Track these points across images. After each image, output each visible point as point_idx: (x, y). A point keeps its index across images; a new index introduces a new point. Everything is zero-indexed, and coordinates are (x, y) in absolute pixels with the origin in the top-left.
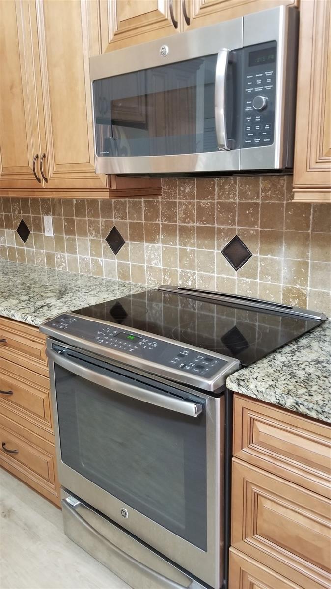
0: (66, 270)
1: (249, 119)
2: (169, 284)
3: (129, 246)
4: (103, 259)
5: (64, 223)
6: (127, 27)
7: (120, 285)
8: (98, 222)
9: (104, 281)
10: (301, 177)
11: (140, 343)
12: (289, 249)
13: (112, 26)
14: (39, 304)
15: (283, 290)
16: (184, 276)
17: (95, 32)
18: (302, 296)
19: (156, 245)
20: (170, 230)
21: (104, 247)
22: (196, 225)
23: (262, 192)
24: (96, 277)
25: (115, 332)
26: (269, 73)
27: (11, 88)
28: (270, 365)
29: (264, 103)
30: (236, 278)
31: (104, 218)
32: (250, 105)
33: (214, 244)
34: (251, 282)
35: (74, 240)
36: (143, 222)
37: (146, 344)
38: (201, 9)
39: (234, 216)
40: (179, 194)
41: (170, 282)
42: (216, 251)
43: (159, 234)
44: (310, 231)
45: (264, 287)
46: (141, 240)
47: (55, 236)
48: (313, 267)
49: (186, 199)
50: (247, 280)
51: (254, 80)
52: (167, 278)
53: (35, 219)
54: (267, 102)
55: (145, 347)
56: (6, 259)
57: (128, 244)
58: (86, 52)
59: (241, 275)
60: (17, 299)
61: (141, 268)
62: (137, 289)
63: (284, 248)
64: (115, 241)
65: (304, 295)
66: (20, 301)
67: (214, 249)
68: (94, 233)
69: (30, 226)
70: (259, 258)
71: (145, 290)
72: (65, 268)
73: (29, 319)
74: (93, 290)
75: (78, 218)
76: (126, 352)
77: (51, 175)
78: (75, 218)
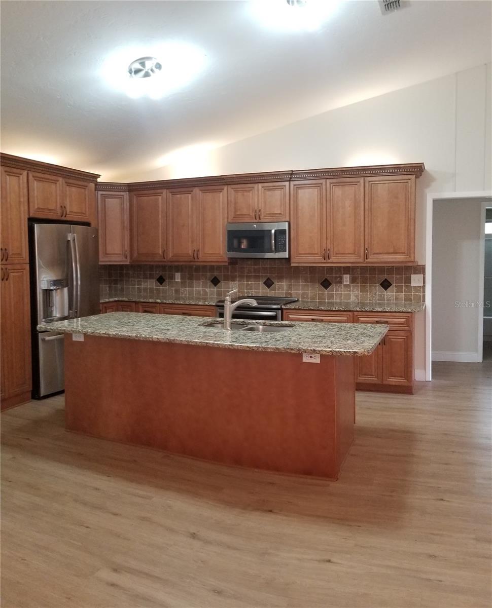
3: (223, 283)
4: (208, 289)
5: (187, 275)
6: (238, 216)
8: (206, 275)
10: (292, 260)
12: (286, 280)
13: (233, 215)
15: (285, 293)
16: (248, 292)
17: (226, 215)
18: (291, 294)
19: (235, 282)
20: (242, 277)
21: (209, 284)
22: (253, 274)
23: (288, 262)
26: (284, 236)
29: (284, 243)
33: (260, 280)
35: (193, 282)
36: (230, 274)
39: (268, 271)
40: (246, 263)
41: (241, 295)
42: (261, 283)
43: (236, 278)
44: (292, 275)
45: (279, 293)
46: (228, 281)
47: (181, 281)
48: (293, 285)
49: (249, 266)
50: (273, 291)
51: (281, 237)
53: (169, 274)
56: (147, 293)
58: (221, 222)
59: (270, 290)
61: (228, 291)
63: (284, 280)
64: (215, 281)
68: (204, 279)
69: (166, 277)
70: (277, 284)
72: (186, 294)
75: (196, 273)
78: (194, 273)
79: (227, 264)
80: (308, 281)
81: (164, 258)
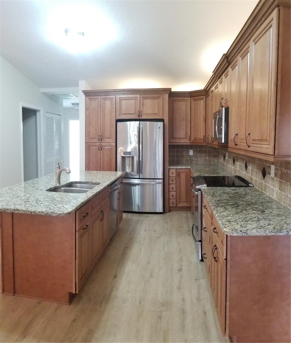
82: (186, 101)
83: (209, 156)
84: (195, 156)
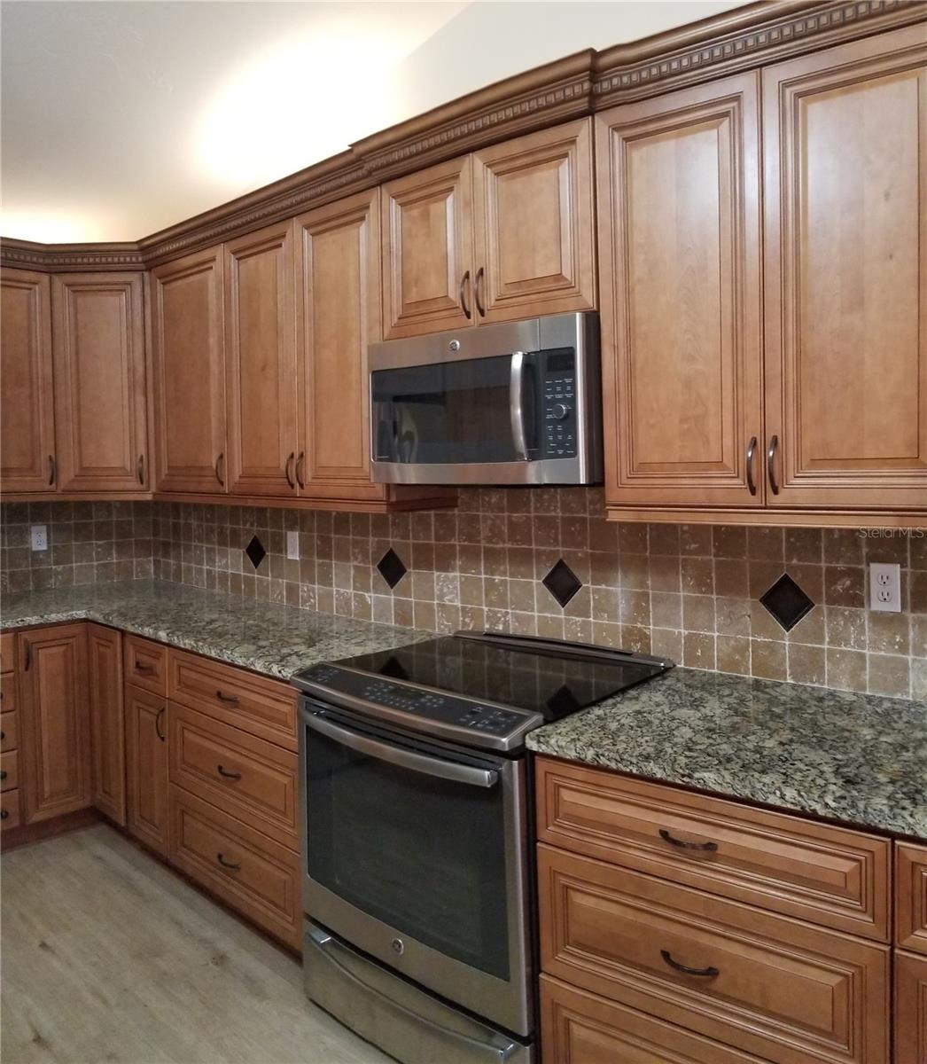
0: (315, 609)
1: (550, 428)
2: (470, 629)
3: (412, 576)
4: (372, 595)
5: (316, 542)
6: (414, 311)
7: (396, 632)
8: (368, 542)
9: (373, 627)
10: (613, 493)
11: (423, 700)
12: (626, 577)
13: (396, 306)
14: (285, 651)
15: (622, 631)
16: (493, 617)
17: (377, 312)
18: (644, 638)
19: (451, 575)
20: (471, 555)
21: (375, 578)
22: (508, 545)
23: (590, 503)
24: (361, 620)
25: (391, 687)
26: (568, 381)
27: (264, 368)
28: (581, 720)
29: (564, 412)
30: (563, 617)
31: (376, 537)
32: (550, 413)
33: (532, 571)
34: (584, 621)
35: (330, 566)
36: (433, 542)
37: (430, 700)
38: (497, 300)
39: (556, 534)
40: (483, 506)
41: (471, 626)
42: (535, 581)
43: (455, 559)
44: (648, 554)
45: (600, 628)
46: (429, 567)
47: (301, 560)
48: (654, 600)
49: (493, 512)
50: (578, 619)
51: (553, 386)
52: (467, 620)
53: (273, 535)
54: (567, 410)
55: (429, 704)
56: (226, 590)
57: (410, 573)
58: (364, 334)
59: (569, 614)
60: (254, 644)
61: (429, 608)
62: (423, 637)
63: (620, 576)
64: (392, 570)
65: (648, 637)
66: (260, 647)
67: (532, 578)
68: (360, 556)
69: (266, 544)
70: (590, 588)
71: (433, 637)
72: (313, 606)
73: (275, 670)
74: (356, 637)
75: (337, 536)
76: (405, 710)
77: (309, 479)
78: (333, 535)
79: (382, 509)
80: (709, 586)
81: (222, 483)
82: (30, 289)
83: (122, 549)
84: (59, 553)
